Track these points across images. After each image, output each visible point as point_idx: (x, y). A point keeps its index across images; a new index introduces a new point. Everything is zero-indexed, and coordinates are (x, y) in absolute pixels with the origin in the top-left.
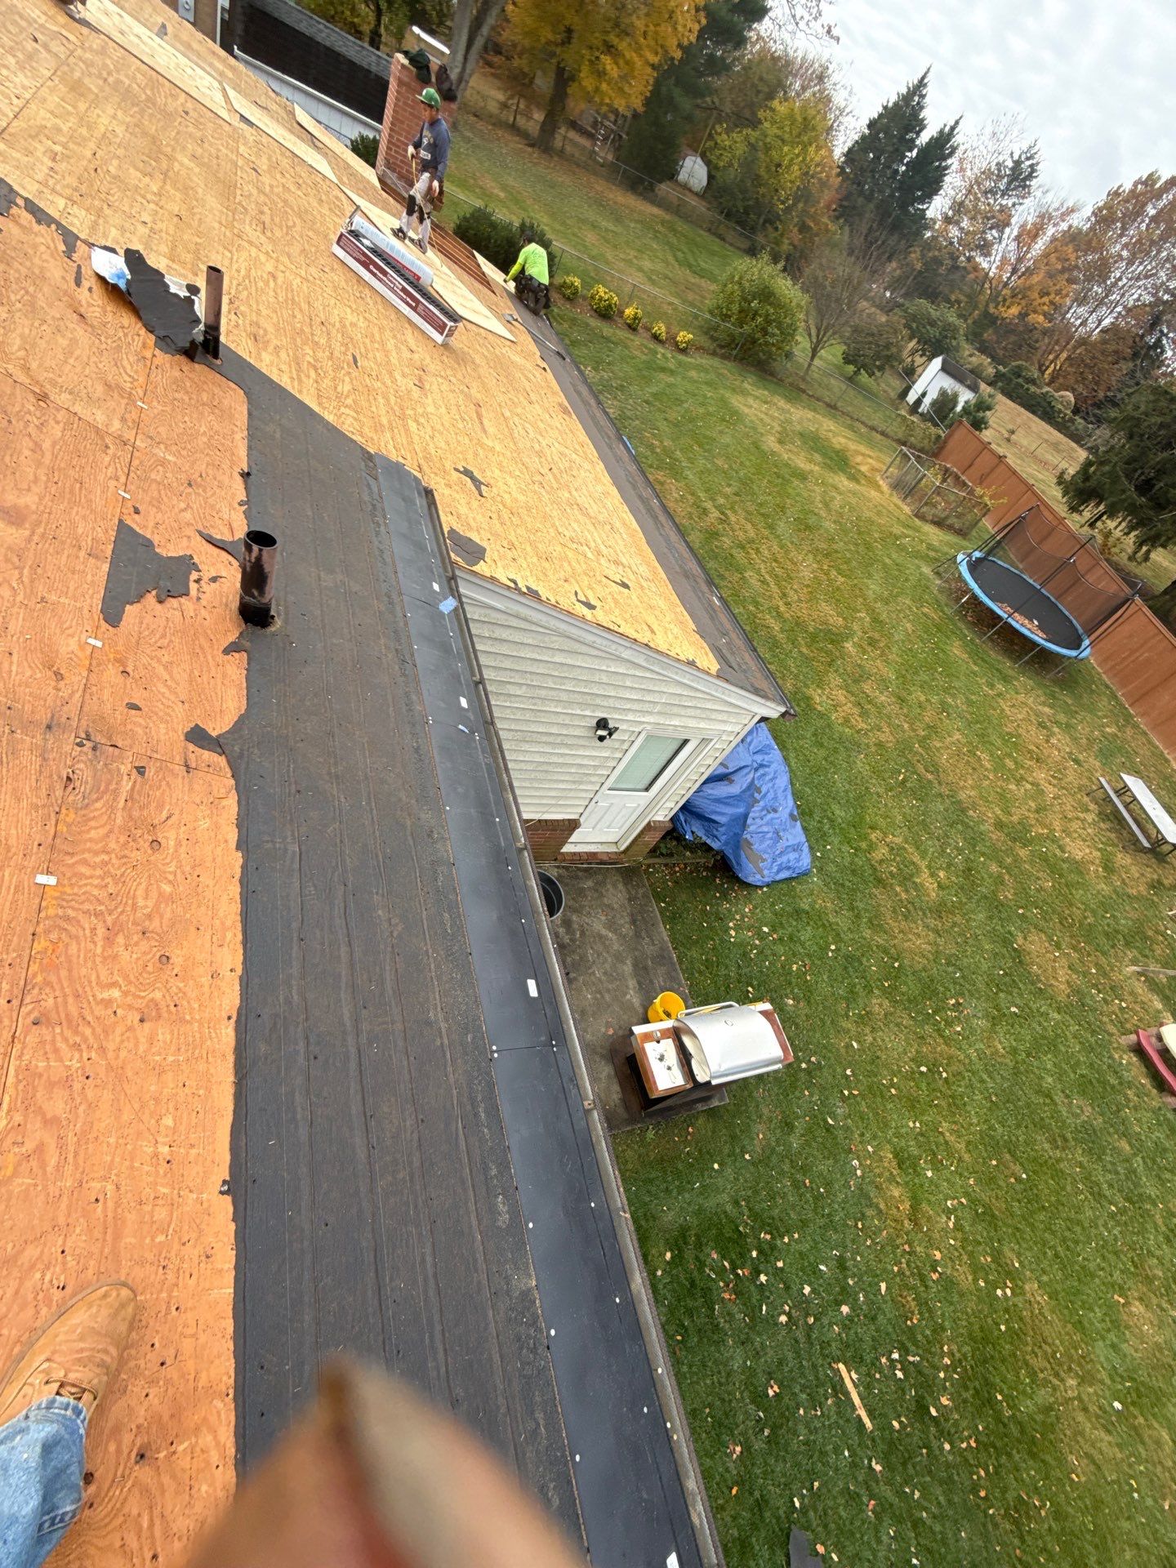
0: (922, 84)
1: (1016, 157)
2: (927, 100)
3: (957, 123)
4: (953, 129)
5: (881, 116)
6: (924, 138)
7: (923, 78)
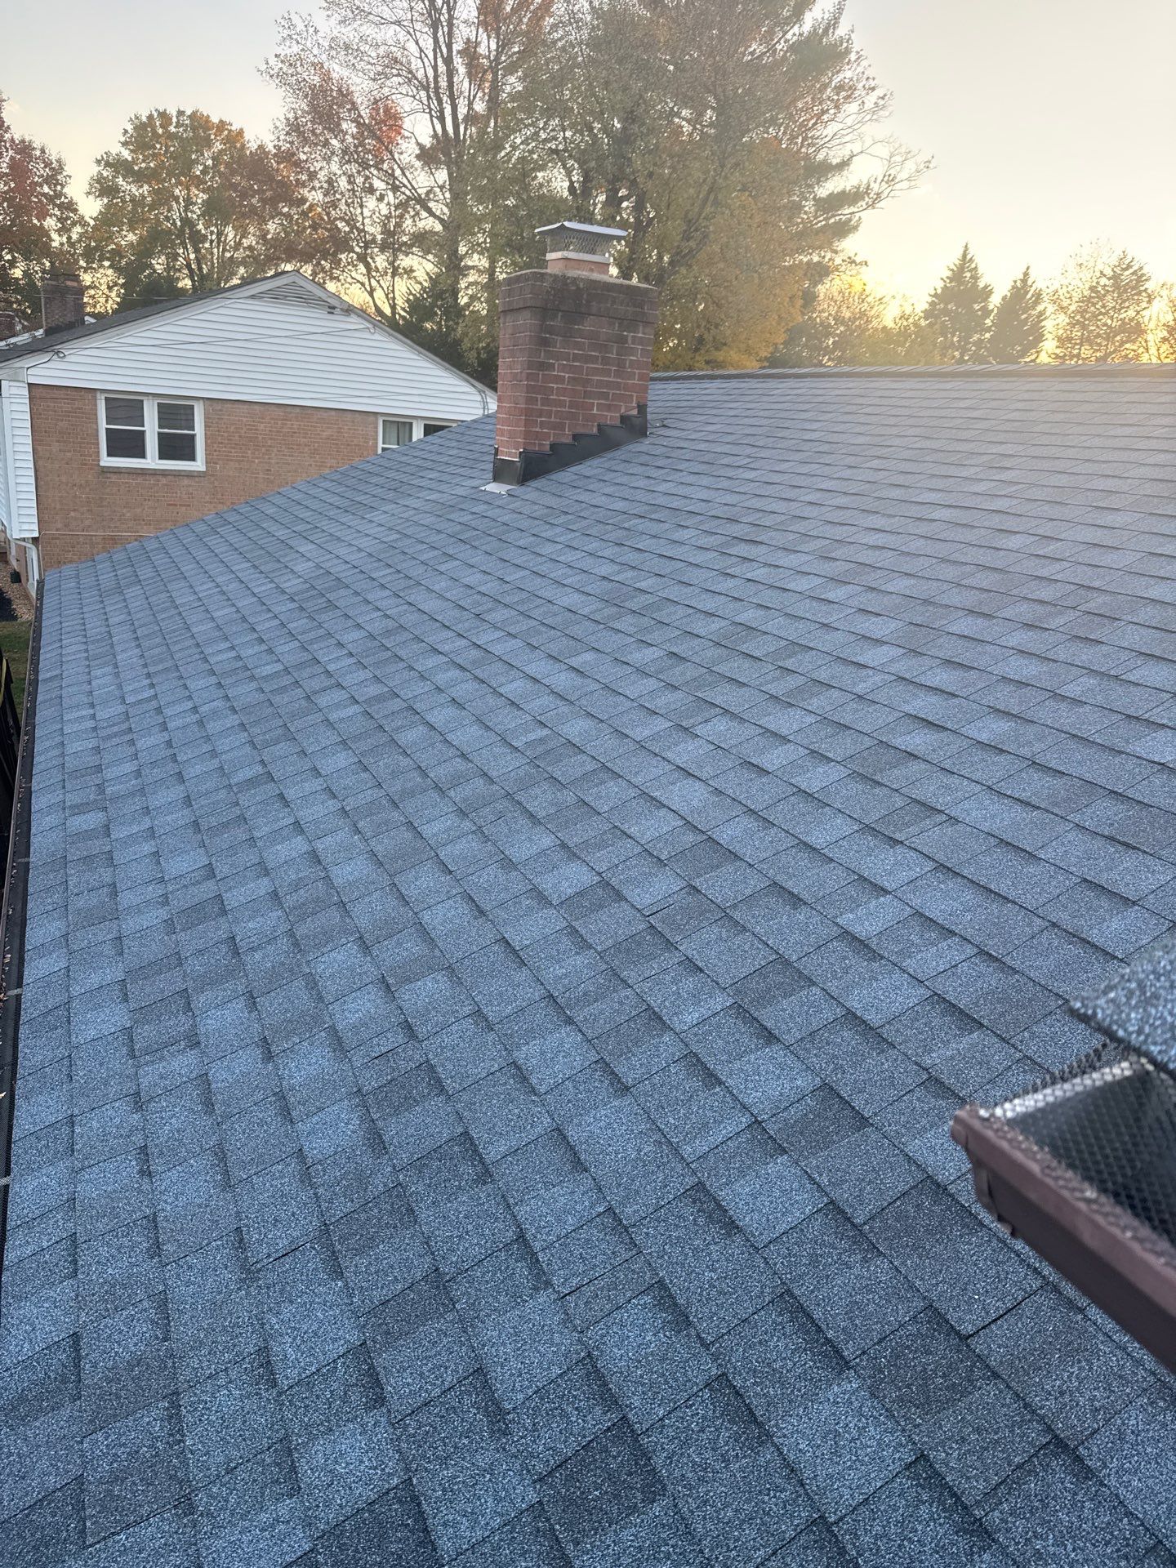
0: (965, 259)
1: (1109, 273)
2: (980, 271)
3: (1026, 274)
4: (1024, 281)
5: (932, 304)
6: (995, 301)
7: (965, 255)
